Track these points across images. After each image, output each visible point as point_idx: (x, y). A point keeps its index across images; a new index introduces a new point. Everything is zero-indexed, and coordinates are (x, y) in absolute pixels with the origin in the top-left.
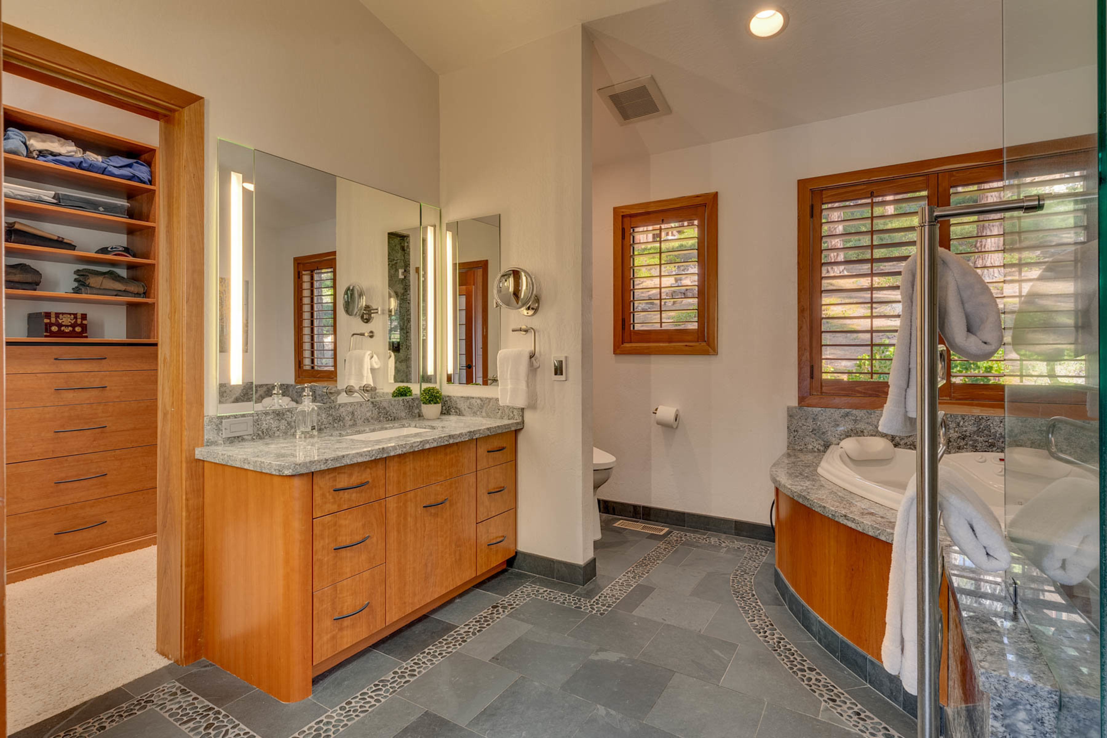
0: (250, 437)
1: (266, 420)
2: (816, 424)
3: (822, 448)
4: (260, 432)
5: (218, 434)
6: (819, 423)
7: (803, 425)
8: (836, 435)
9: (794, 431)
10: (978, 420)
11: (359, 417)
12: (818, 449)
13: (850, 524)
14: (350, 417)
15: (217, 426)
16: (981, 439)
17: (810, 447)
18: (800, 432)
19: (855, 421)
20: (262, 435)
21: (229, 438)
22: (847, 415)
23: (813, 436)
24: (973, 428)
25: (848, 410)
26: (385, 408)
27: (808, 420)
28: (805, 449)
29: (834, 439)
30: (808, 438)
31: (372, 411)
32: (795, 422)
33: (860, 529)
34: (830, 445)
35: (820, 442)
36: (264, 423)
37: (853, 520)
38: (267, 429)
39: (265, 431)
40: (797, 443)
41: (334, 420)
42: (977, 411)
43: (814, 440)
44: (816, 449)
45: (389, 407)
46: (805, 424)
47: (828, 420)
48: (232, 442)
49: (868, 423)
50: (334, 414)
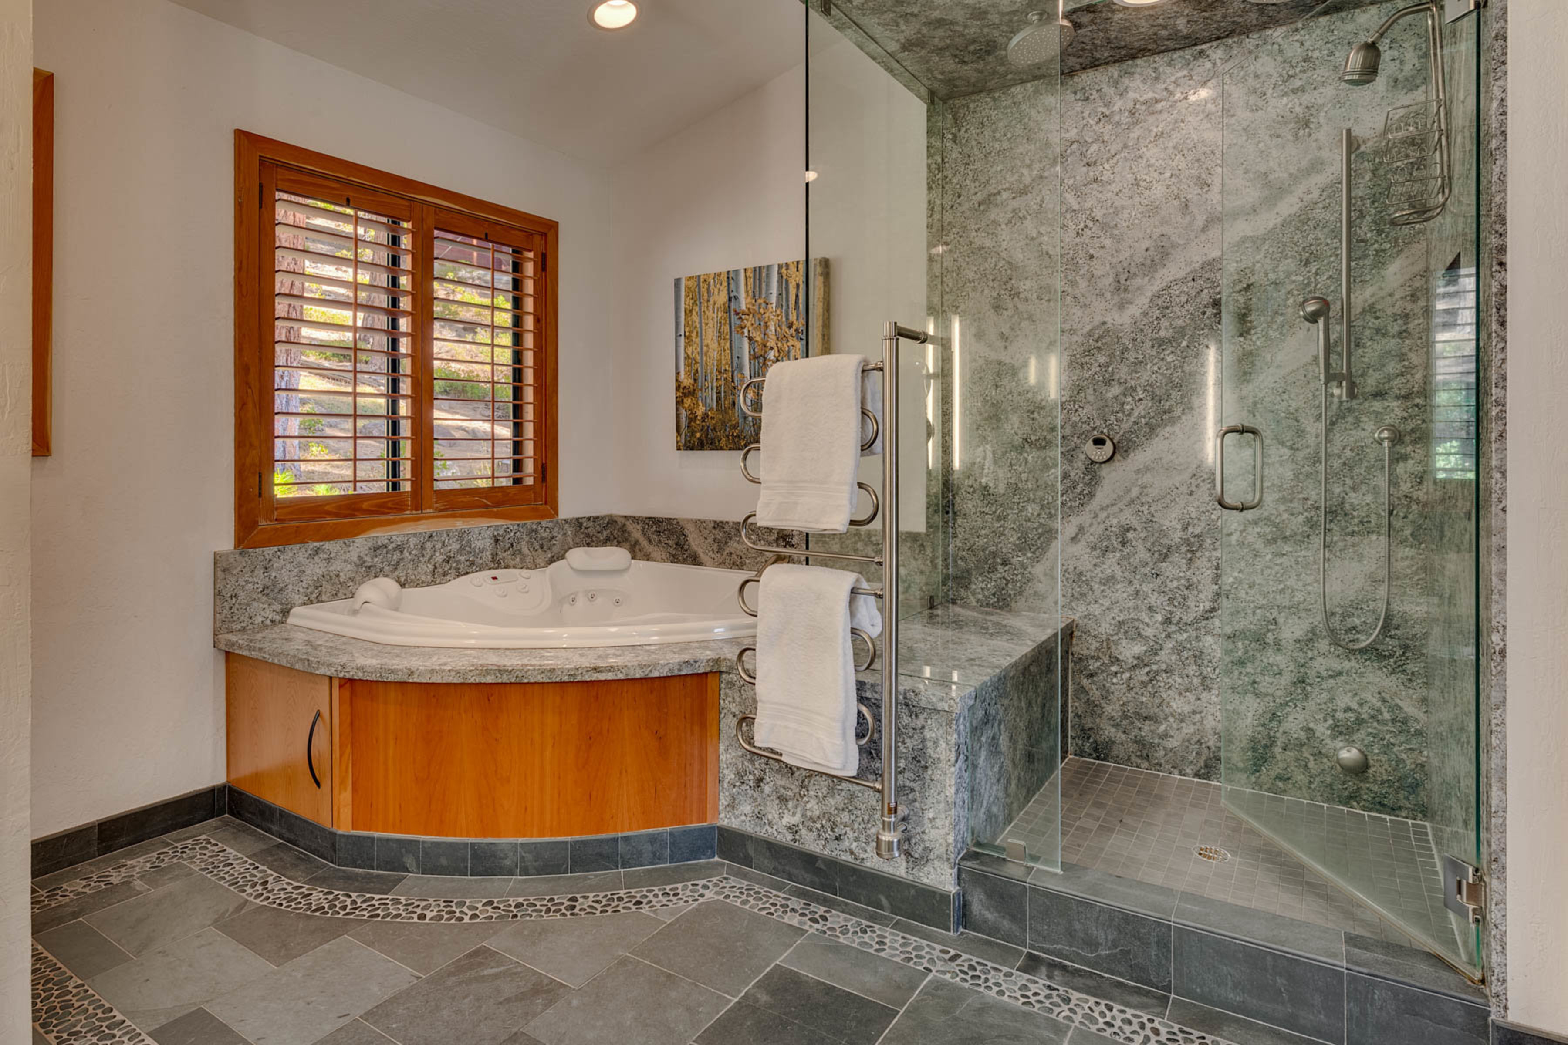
2: (269, 577)
3: (278, 618)
6: (274, 574)
7: (247, 582)
8: (301, 590)
9: (231, 597)
10: (462, 534)
12: (272, 621)
13: (610, 676)
16: (463, 559)
17: (259, 619)
18: (242, 595)
19: (328, 560)
22: (317, 551)
23: (264, 598)
24: (455, 546)
25: (318, 544)
27: (256, 572)
28: (251, 627)
29: (297, 597)
30: (255, 604)
32: (233, 580)
33: (621, 676)
34: (292, 608)
35: (274, 607)
37: (610, 669)
40: (235, 618)
42: (460, 524)
43: (266, 606)
44: (268, 622)
46: (250, 580)
47: (288, 566)
49: (345, 561)
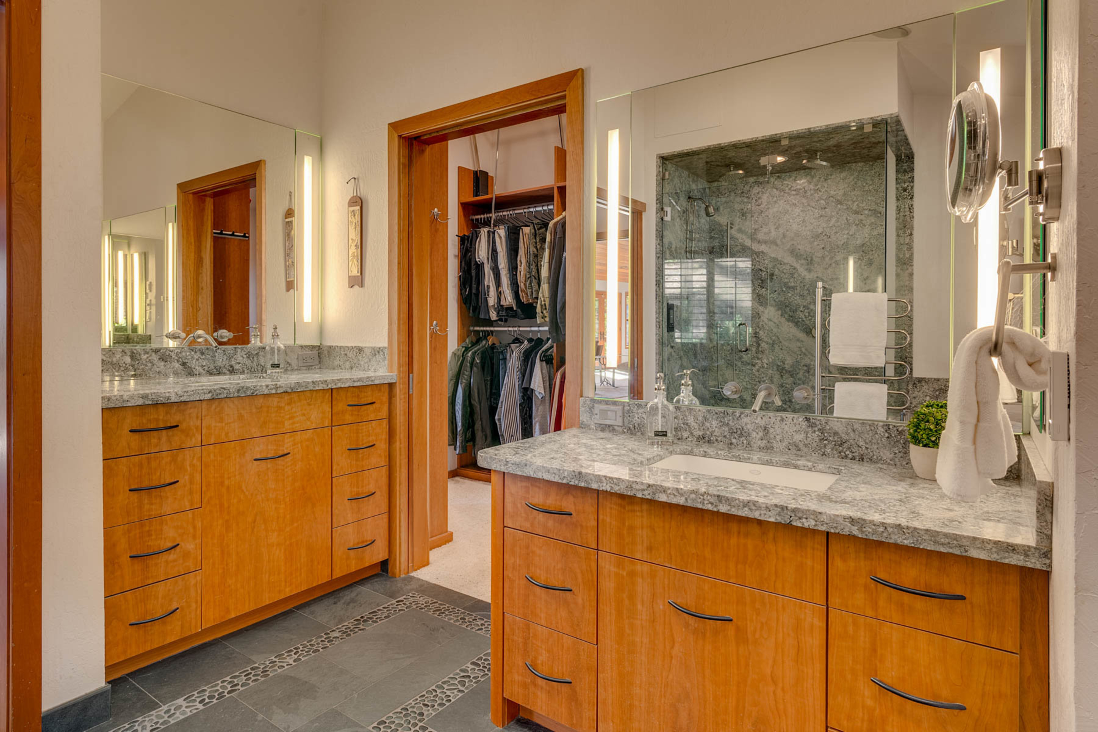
0: (620, 429)
1: (638, 413)
4: (631, 426)
5: (591, 418)
11: (778, 438)
14: (761, 434)
15: (590, 409)
20: (633, 429)
21: (601, 424)
26: (836, 433)
31: (807, 433)
36: (636, 416)
38: (638, 424)
39: (637, 426)
41: (732, 433)
45: (847, 434)
48: (603, 430)
50: (730, 423)
